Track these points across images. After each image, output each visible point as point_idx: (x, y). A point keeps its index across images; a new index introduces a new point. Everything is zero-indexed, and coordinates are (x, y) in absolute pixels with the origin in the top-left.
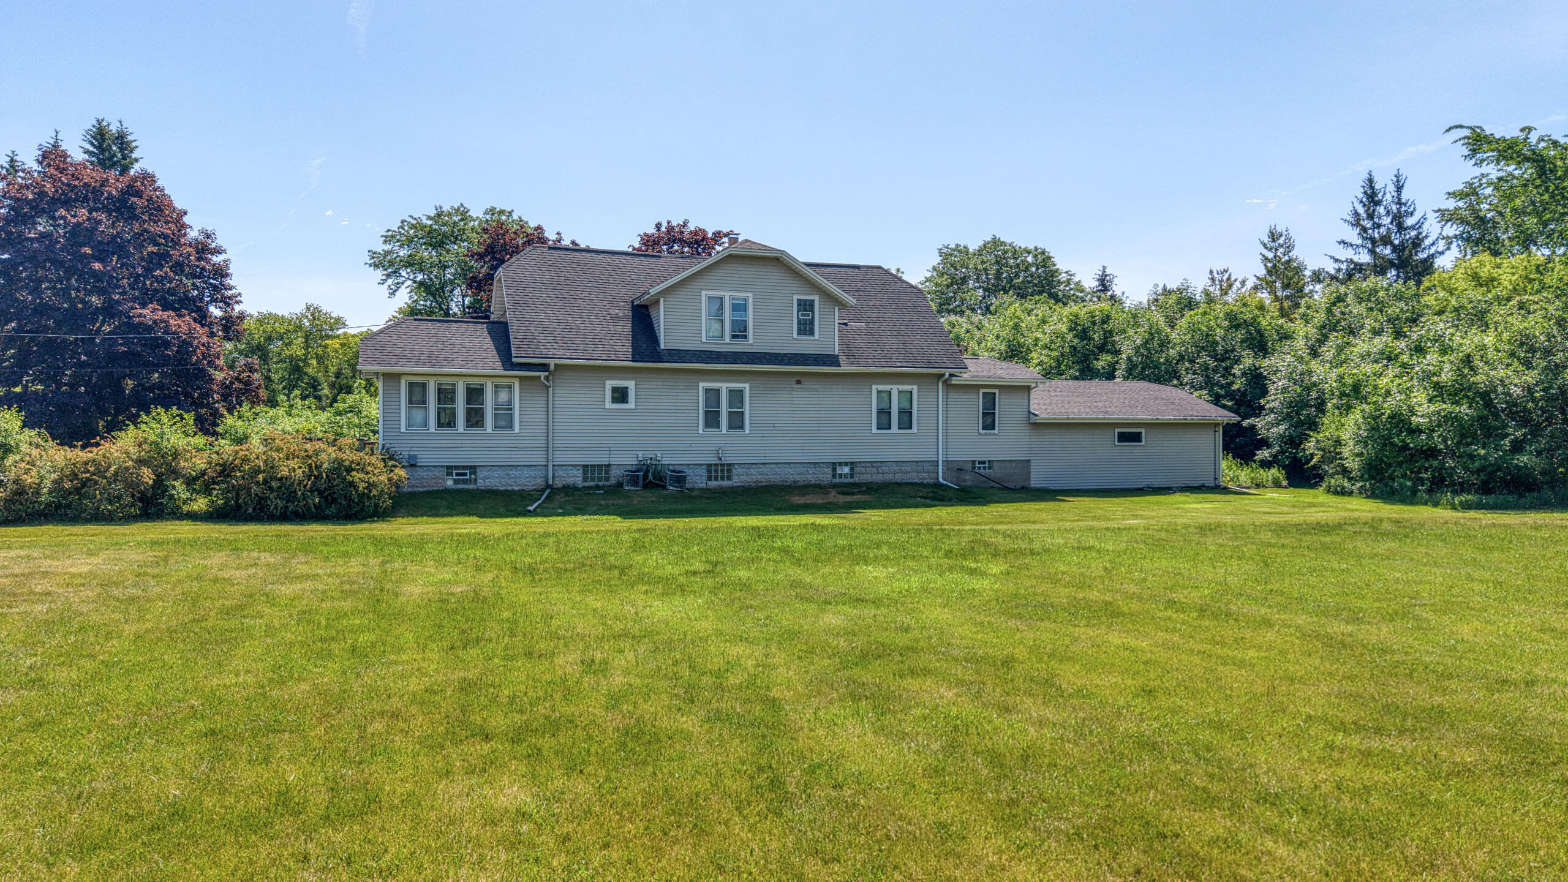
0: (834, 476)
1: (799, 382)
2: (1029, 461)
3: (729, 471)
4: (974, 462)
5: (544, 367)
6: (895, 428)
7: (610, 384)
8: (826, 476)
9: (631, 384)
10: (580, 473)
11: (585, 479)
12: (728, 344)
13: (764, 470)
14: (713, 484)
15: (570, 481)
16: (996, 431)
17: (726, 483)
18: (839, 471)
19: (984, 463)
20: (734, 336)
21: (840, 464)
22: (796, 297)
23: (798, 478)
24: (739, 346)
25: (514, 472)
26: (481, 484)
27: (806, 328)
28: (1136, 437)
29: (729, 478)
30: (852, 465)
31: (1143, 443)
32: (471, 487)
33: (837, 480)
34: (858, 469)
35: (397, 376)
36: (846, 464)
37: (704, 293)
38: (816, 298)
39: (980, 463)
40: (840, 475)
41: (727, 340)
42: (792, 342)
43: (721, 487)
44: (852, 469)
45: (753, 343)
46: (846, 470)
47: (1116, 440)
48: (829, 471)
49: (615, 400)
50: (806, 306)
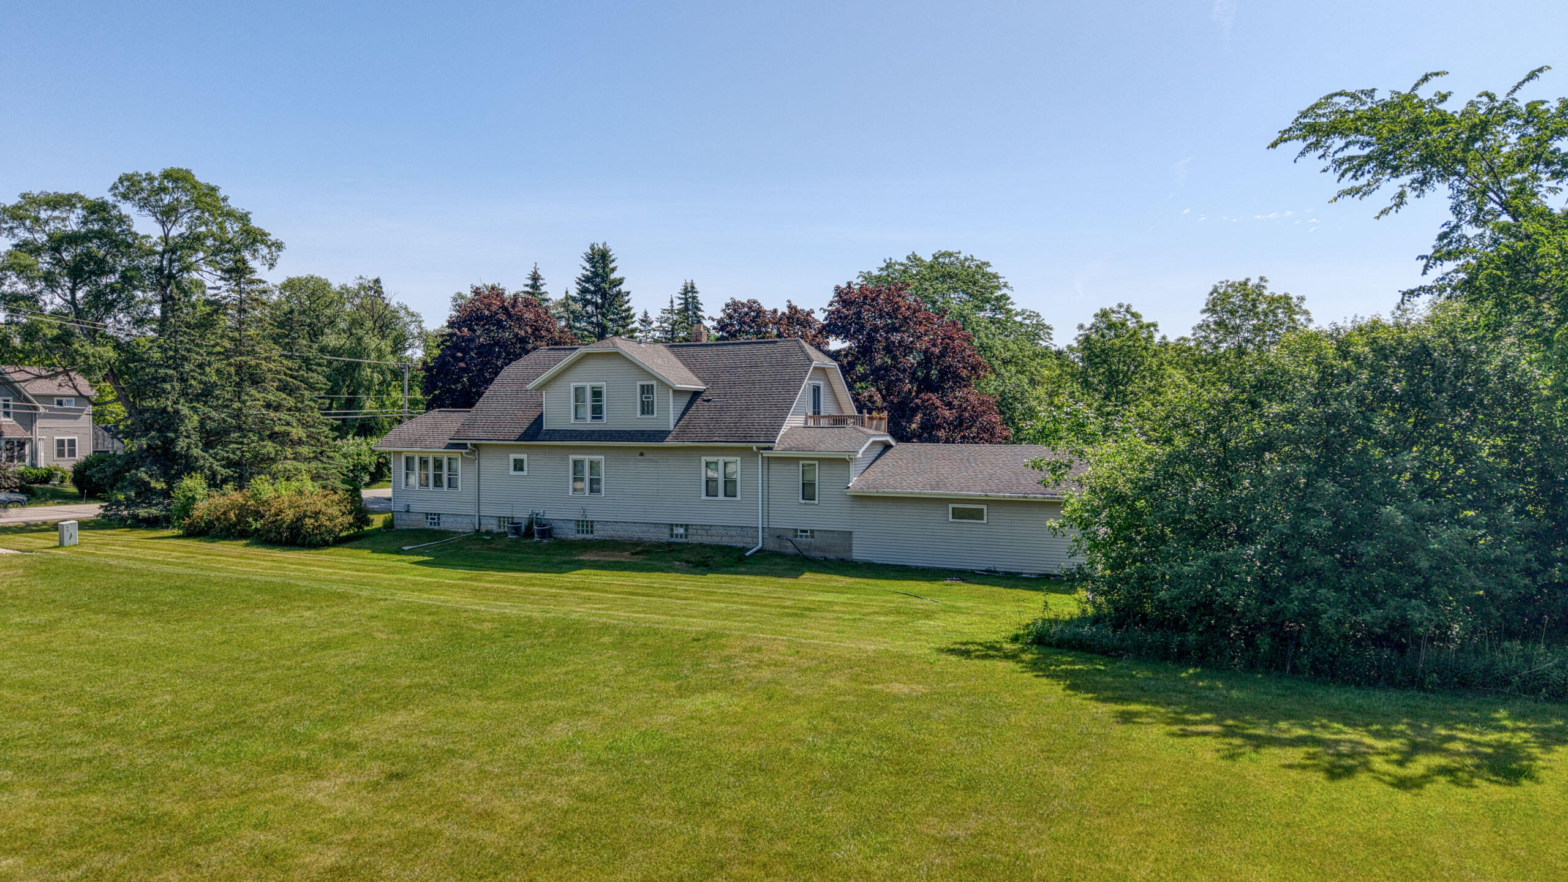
0: (672, 536)
1: (642, 454)
2: (851, 533)
3: (592, 526)
4: (796, 530)
5: (464, 446)
6: (721, 496)
7: (513, 456)
8: (664, 536)
9: (524, 457)
10: (495, 522)
11: (500, 526)
12: (588, 423)
13: (617, 527)
14: (580, 536)
15: (490, 527)
16: (816, 502)
17: (589, 536)
18: (675, 532)
19: (806, 531)
20: (593, 418)
21: (677, 525)
22: (639, 383)
23: (641, 535)
24: (597, 426)
25: (459, 519)
26: (443, 526)
27: (647, 408)
28: (977, 515)
29: (592, 532)
30: (686, 527)
31: (985, 521)
32: (437, 527)
33: (674, 540)
34: (691, 531)
35: (401, 453)
36: (681, 526)
37: (572, 384)
38: (654, 383)
39: (802, 531)
40: (677, 535)
41: (589, 420)
42: (637, 421)
43: (584, 539)
44: (686, 530)
45: (608, 423)
46: (681, 531)
47: (950, 516)
48: (667, 531)
49: (515, 469)
50: (646, 390)
